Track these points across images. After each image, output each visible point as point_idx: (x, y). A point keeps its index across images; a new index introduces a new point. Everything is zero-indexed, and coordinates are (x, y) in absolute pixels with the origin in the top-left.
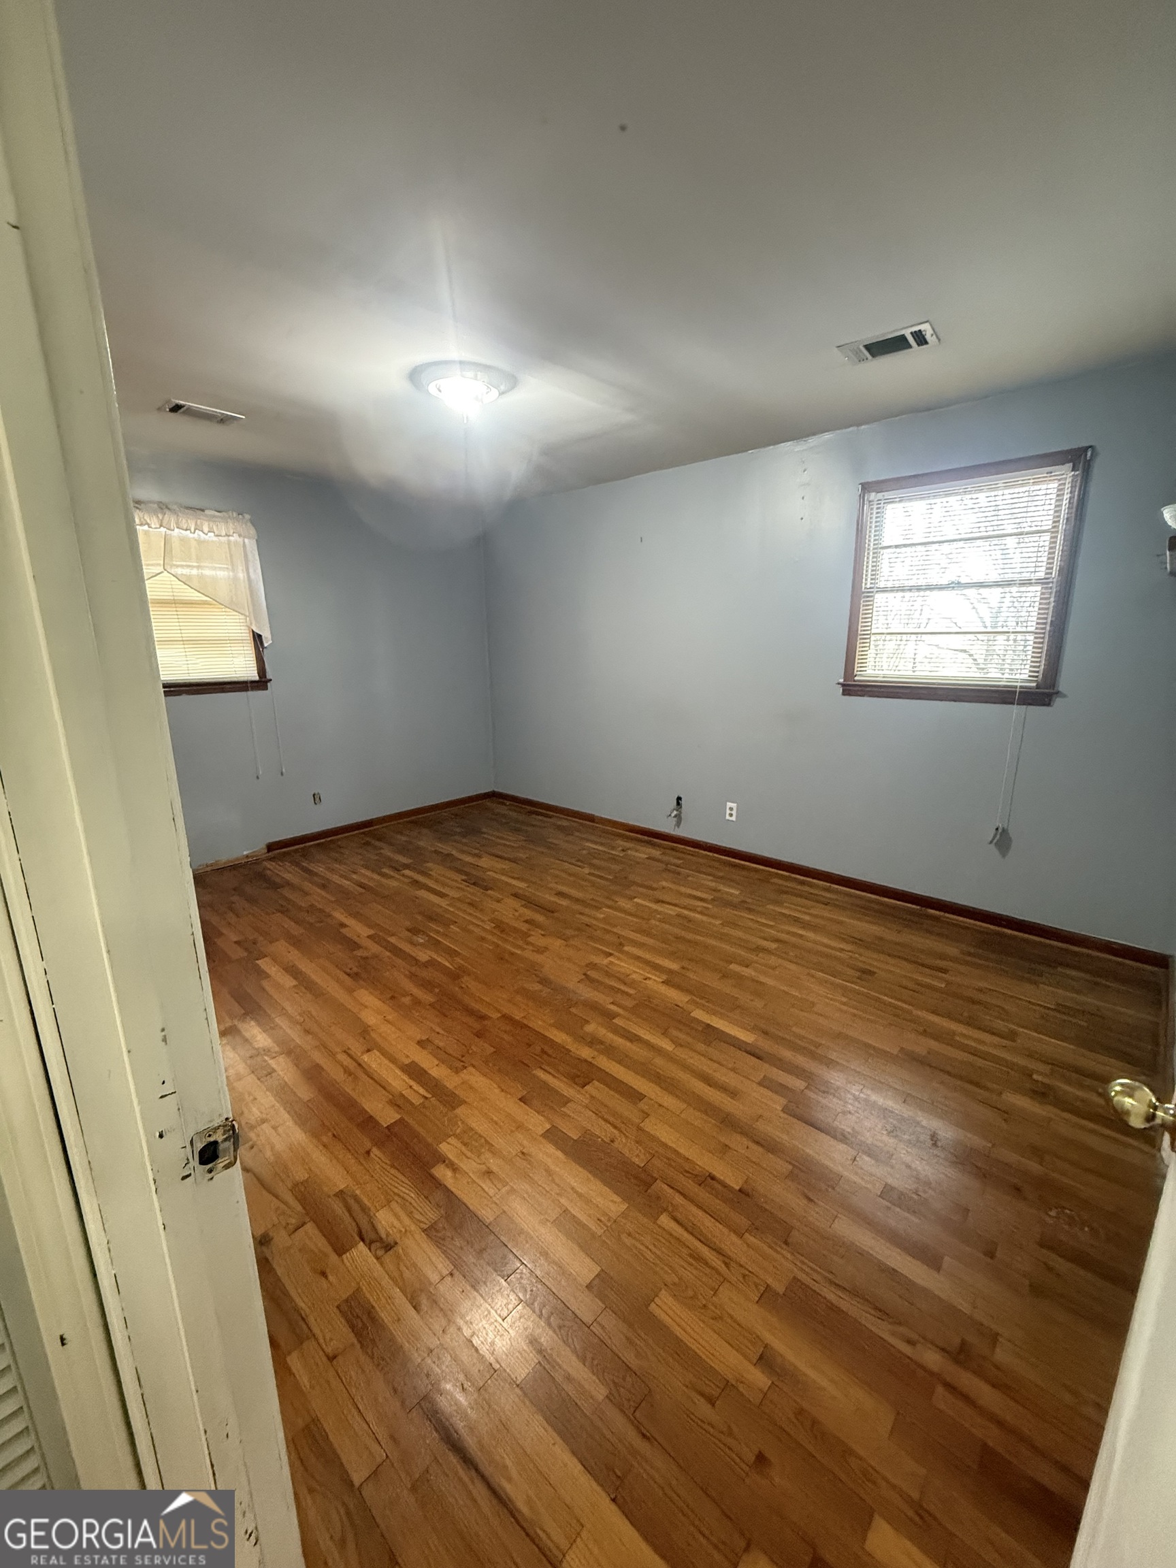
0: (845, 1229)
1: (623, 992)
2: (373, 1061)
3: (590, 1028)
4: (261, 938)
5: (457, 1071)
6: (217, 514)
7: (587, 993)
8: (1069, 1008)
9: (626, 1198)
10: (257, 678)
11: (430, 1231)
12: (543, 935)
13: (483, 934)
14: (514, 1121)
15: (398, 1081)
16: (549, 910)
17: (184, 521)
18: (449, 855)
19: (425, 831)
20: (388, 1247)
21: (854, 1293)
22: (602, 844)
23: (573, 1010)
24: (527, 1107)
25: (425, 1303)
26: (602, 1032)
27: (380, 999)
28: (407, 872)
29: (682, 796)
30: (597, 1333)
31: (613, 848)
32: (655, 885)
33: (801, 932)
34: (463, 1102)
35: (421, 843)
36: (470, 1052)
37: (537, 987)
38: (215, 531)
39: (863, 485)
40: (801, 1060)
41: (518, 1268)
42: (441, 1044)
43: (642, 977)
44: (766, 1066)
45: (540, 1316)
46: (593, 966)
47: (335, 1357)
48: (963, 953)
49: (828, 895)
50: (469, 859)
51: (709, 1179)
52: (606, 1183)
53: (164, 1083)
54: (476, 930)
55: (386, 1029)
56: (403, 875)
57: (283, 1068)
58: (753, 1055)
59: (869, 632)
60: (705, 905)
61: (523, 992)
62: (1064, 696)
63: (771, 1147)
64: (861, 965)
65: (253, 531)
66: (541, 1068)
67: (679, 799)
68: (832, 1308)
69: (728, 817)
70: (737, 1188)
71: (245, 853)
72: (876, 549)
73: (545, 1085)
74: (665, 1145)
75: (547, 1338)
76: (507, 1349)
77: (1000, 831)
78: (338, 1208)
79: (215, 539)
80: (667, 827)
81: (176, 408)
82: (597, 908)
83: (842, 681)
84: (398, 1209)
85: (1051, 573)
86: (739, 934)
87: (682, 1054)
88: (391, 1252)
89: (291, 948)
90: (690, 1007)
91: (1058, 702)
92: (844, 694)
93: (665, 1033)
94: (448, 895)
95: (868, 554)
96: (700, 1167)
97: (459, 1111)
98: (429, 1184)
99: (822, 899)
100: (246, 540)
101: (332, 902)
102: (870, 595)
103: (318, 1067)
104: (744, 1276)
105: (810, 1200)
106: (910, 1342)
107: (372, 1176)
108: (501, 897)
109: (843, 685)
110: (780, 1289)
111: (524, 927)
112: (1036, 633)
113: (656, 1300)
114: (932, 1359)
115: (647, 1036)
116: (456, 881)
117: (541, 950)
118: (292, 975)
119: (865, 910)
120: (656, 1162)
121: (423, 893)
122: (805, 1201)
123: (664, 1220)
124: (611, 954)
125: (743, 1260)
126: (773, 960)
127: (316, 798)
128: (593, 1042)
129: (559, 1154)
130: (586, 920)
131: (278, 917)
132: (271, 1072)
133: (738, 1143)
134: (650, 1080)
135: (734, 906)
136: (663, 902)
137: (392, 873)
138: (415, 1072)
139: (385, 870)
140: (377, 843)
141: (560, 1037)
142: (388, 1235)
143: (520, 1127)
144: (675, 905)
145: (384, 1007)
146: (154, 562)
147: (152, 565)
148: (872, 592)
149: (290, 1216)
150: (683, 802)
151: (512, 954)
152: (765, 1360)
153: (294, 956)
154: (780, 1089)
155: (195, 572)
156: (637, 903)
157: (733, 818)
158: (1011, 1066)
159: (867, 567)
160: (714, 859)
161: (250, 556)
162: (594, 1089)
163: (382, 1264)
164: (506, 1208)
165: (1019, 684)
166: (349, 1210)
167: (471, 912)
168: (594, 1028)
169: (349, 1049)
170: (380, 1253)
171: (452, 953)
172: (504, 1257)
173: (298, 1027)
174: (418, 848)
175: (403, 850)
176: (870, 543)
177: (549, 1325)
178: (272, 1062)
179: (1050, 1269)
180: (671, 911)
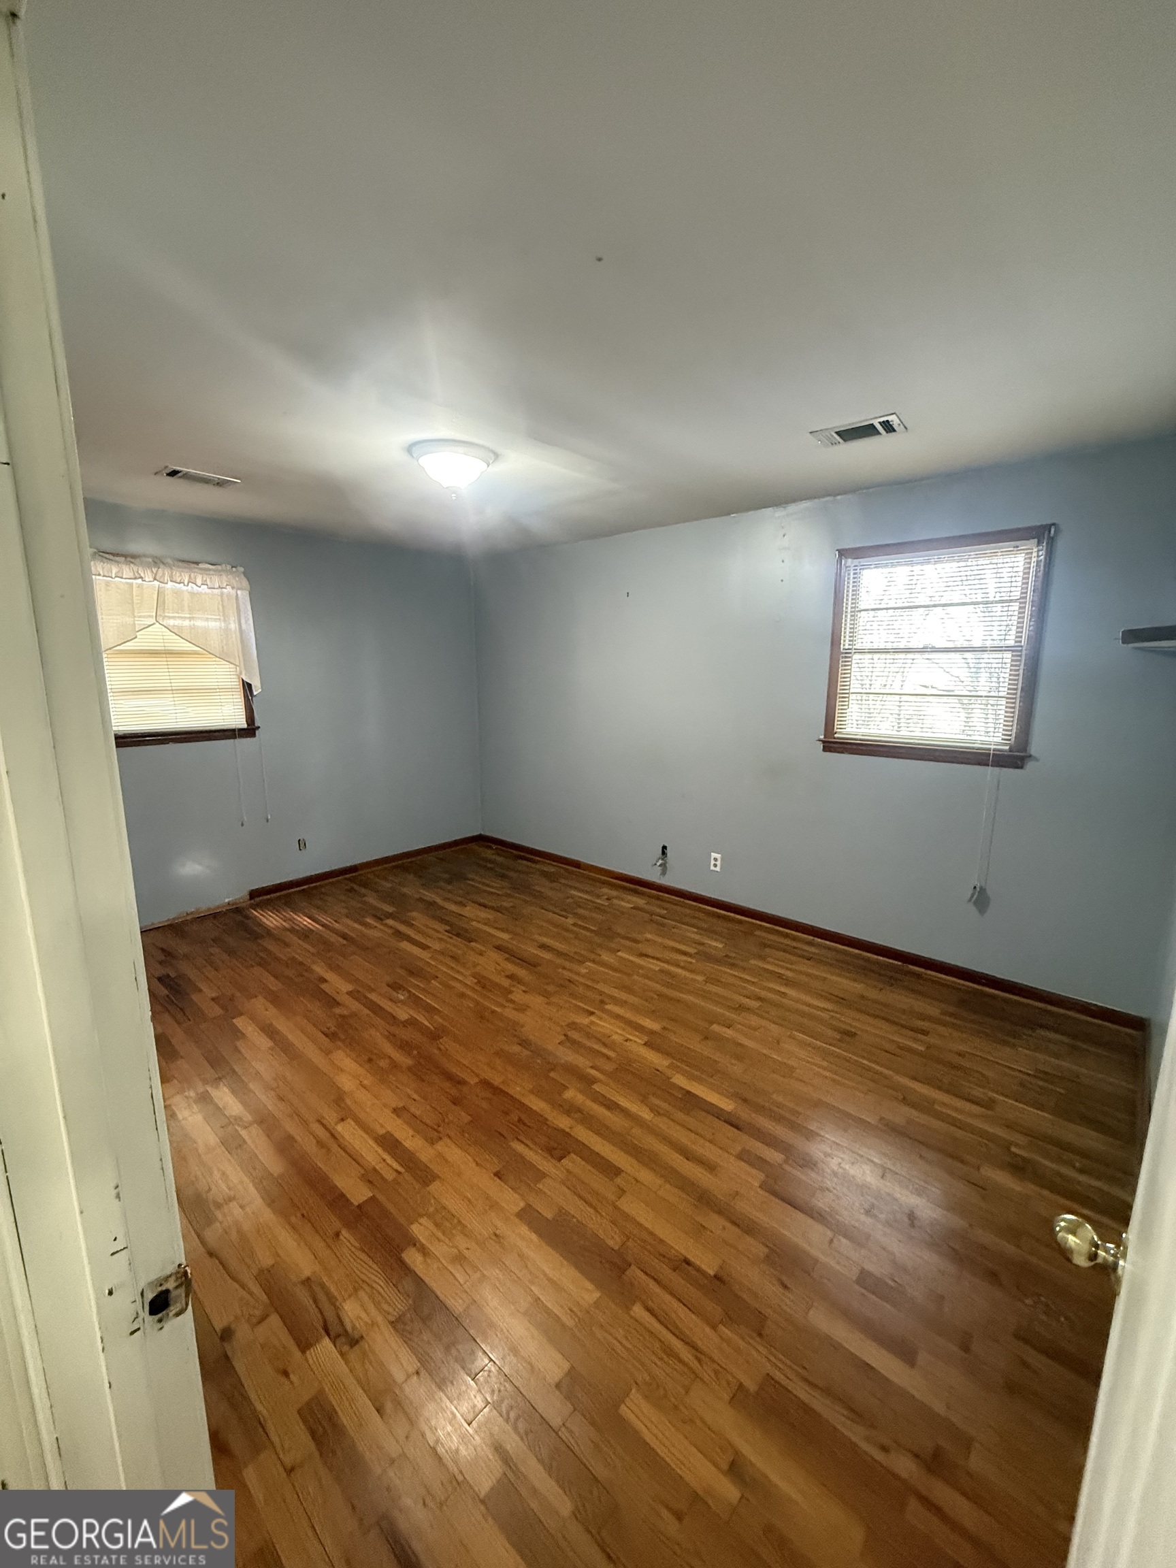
0: (821, 1320)
1: (604, 1055)
2: (347, 1131)
3: (569, 1094)
4: (238, 994)
5: (432, 1142)
6: (211, 567)
7: (568, 1056)
8: (1046, 1073)
9: (599, 1285)
10: (245, 726)
11: (397, 1324)
12: (524, 991)
13: (464, 990)
14: (488, 1198)
15: (372, 1154)
16: (530, 964)
17: (178, 574)
18: (433, 903)
19: (411, 877)
20: (354, 1342)
21: (827, 1391)
22: (587, 892)
23: (552, 1074)
24: (503, 1184)
25: (389, 1407)
26: (580, 1099)
27: (356, 1061)
28: (390, 922)
29: (666, 845)
30: (564, 1438)
31: (598, 897)
32: (639, 937)
33: (783, 989)
34: (435, 1177)
35: (405, 890)
36: (446, 1120)
37: (516, 1049)
38: (208, 583)
39: (839, 551)
40: (780, 1131)
41: (486, 1365)
42: (418, 1113)
43: (622, 1038)
44: (745, 1137)
45: (507, 1420)
46: (573, 1026)
47: (292, 1469)
48: (944, 1013)
49: (813, 949)
50: (453, 907)
51: (684, 1264)
52: (577, 1266)
53: (115, 1239)
54: (457, 985)
55: (363, 1096)
56: (386, 925)
57: (255, 1140)
58: (732, 1125)
59: (847, 691)
60: (689, 960)
61: (500, 1053)
62: (1037, 760)
63: (748, 1228)
64: (843, 1026)
65: (245, 583)
66: (518, 1139)
67: (664, 848)
68: (806, 1408)
69: (712, 868)
70: (712, 1273)
71: (227, 900)
72: (854, 612)
73: (522, 1159)
74: (639, 1225)
75: (513, 1443)
76: (472, 1459)
77: (978, 889)
78: (303, 1296)
79: (210, 591)
80: (653, 875)
81: (173, 473)
82: (581, 962)
83: (822, 737)
84: (366, 1298)
85: (1021, 642)
86: (720, 990)
87: (662, 1124)
88: (356, 1348)
89: (268, 1005)
90: (669, 1072)
91: (1030, 765)
92: (825, 749)
93: (644, 1100)
94: (429, 947)
95: (846, 616)
96: (675, 1250)
97: (435, 1187)
98: (397, 1269)
99: (805, 954)
100: (239, 592)
101: (313, 954)
102: (848, 654)
103: (291, 1138)
104: (716, 1372)
105: (785, 1287)
106: (884, 1449)
107: (340, 1261)
108: (484, 949)
109: (824, 742)
110: (752, 1386)
111: (506, 983)
112: (1007, 698)
113: (627, 1401)
114: (904, 1466)
115: (624, 1102)
116: (438, 932)
117: (522, 1008)
118: (267, 1035)
119: (844, 965)
120: (630, 1244)
121: (405, 945)
122: (781, 1290)
123: (638, 1310)
124: (592, 1013)
125: (716, 1355)
126: (754, 1021)
127: (302, 844)
128: (571, 1110)
129: (534, 1237)
130: (567, 974)
131: (258, 971)
132: (241, 1144)
133: (715, 1223)
134: (627, 1152)
135: (718, 961)
136: (647, 956)
137: (375, 924)
138: (389, 1143)
139: (369, 920)
140: (363, 891)
141: (537, 1104)
142: (354, 1327)
143: (494, 1206)
144: (658, 959)
145: (361, 1071)
146: (146, 614)
147: (144, 617)
148: (850, 653)
149: (254, 1307)
150: (668, 851)
151: (493, 1012)
152: (736, 1469)
153: (270, 1014)
154: (757, 1162)
155: (186, 623)
156: (621, 957)
157: (718, 869)
158: (992, 1138)
159: (845, 629)
160: (700, 910)
161: (242, 606)
162: (573, 1163)
163: (347, 1362)
164: (477, 1298)
165: (992, 747)
166: (315, 1301)
167: (453, 966)
168: (572, 1094)
169: (323, 1118)
170: (346, 1348)
171: (430, 1010)
172: (473, 1353)
173: (272, 1092)
174: (404, 895)
175: (388, 897)
176: (848, 606)
177: (516, 1429)
178: (243, 1133)
179: (1025, 1364)
180: (655, 966)
